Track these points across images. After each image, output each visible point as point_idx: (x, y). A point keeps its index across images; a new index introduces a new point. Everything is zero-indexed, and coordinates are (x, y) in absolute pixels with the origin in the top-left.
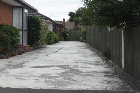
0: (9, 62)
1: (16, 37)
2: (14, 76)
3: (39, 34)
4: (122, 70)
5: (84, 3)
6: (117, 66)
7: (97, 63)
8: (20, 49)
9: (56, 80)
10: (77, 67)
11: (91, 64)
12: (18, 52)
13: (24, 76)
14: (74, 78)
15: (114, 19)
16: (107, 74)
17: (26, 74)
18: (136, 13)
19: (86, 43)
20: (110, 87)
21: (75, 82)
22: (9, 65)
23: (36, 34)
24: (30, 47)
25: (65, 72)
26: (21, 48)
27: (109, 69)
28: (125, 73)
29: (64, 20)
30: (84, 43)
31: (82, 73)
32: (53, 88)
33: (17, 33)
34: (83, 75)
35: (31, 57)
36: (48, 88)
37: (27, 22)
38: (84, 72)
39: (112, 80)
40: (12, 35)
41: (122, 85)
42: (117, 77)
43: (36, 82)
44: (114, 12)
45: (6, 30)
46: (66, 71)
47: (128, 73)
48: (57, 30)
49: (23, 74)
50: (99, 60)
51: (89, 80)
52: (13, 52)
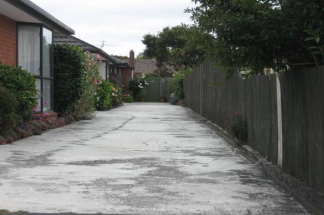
0: (16, 153)
1: (27, 95)
2: (30, 184)
3: (79, 86)
4: (279, 167)
5: (191, 14)
6: (265, 160)
7: (218, 153)
8: (35, 122)
9: (129, 192)
10: (174, 162)
11: (204, 155)
12: (33, 130)
13: (54, 184)
14: (170, 188)
15: (261, 51)
16: (245, 178)
17: (58, 179)
18: (312, 36)
19: (185, 105)
20: (257, 207)
21: (174, 197)
22: (15, 159)
23: (73, 88)
24: (58, 117)
25: (147, 175)
26: (37, 119)
27: (248, 166)
28: (286, 175)
29: (132, 53)
30: (179, 107)
31: (188, 175)
32: (126, 210)
33: (31, 86)
34: (192, 181)
35: (63, 139)
36: (115, 213)
37: (50, 59)
38: (192, 175)
39: (258, 191)
40: (18, 89)
41: (283, 204)
42: (269, 183)
43: (85, 198)
44: (261, 34)
45: (5, 78)
46: (149, 171)
47: (293, 174)
48: (116, 76)
49: (51, 179)
50: (221, 147)
51: (205, 191)
52: (20, 129)
